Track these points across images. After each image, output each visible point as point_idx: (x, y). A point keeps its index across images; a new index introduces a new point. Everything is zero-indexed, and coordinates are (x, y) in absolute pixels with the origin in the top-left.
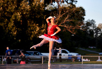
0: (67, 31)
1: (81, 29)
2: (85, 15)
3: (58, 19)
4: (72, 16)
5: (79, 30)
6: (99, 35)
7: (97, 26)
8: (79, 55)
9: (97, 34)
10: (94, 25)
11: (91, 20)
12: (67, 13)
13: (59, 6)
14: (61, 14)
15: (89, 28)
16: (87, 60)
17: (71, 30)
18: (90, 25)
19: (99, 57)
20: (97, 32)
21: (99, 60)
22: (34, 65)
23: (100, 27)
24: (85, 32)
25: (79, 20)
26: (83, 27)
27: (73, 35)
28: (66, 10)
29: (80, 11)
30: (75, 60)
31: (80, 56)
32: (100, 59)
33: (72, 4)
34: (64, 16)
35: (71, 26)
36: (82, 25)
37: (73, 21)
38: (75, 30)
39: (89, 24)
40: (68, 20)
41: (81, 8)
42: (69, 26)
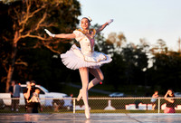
0: (43, 47)
2: (80, 14)
3: (24, 22)
4: (52, 17)
8: (68, 96)
10: (99, 34)
12: (44, 10)
14: (31, 11)
17: (51, 45)
20: (105, 50)
23: (111, 40)
25: (68, 23)
27: (55, 56)
29: (70, 6)
30: (60, 108)
34: (38, 16)
37: (56, 26)
40: (45, 25)
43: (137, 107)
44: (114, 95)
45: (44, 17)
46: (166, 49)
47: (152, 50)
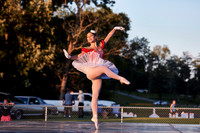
1: (121, 55)
2: (129, 29)
3: (77, 35)
4: (103, 31)
5: (117, 58)
6: (155, 67)
7: (152, 49)
8: (117, 104)
9: (151, 65)
10: (145, 47)
11: (140, 38)
12: (96, 24)
13: (80, 10)
14: (84, 26)
15: (136, 54)
16: (131, 115)
18: (139, 48)
19: (154, 109)
20: (151, 62)
21: (154, 116)
22: (29, 122)
23: (157, 52)
24: (129, 61)
25: (118, 37)
26: (125, 52)
28: (93, 19)
29: (119, 22)
30: (109, 115)
31: (118, 107)
32: (156, 113)
33: (104, 7)
36: (123, 48)
38: (111, 56)
39: (136, 46)
41: (121, 14)
43: (180, 115)
44: (158, 103)
47: (194, 62)
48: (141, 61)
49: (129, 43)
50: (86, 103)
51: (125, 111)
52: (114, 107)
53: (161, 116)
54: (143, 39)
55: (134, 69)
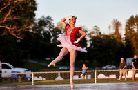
0: (9, 34)
1: (31, 31)
2: (36, 10)
4: (15, 12)
5: (28, 33)
8: (28, 70)
9: (56, 38)
10: (50, 24)
12: (9, 7)
15: (43, 30)
16: (41, 78)
17: (15, 33)
18: (45, 25)
19: (59, 73)
20: (55, 36)
21: (59, 78)
23: (59, 27)
24: (38, 35)
25: (27, 17)
26: (34, 29)
27: (18, 41)
29: (28, 4)
31: (30, 72)
34: (5, 12)
35: (15, 27)
36: (33, 25)
37: (19, 18)
38: (22, 32)
39: (43, 23)
40: (10, 18)
42: (12, 26)
43: (80, 77)
44: (62, 68)
45: (10, 12)
46: (100, 33)
47: (89, 34)
48: (47, 35)
49: (37, 21)
50: (3, 70)
51: (35, 75)
52: (26, 73)
53: (64, 78)
54: (48, 17)
55: (42, 41)
